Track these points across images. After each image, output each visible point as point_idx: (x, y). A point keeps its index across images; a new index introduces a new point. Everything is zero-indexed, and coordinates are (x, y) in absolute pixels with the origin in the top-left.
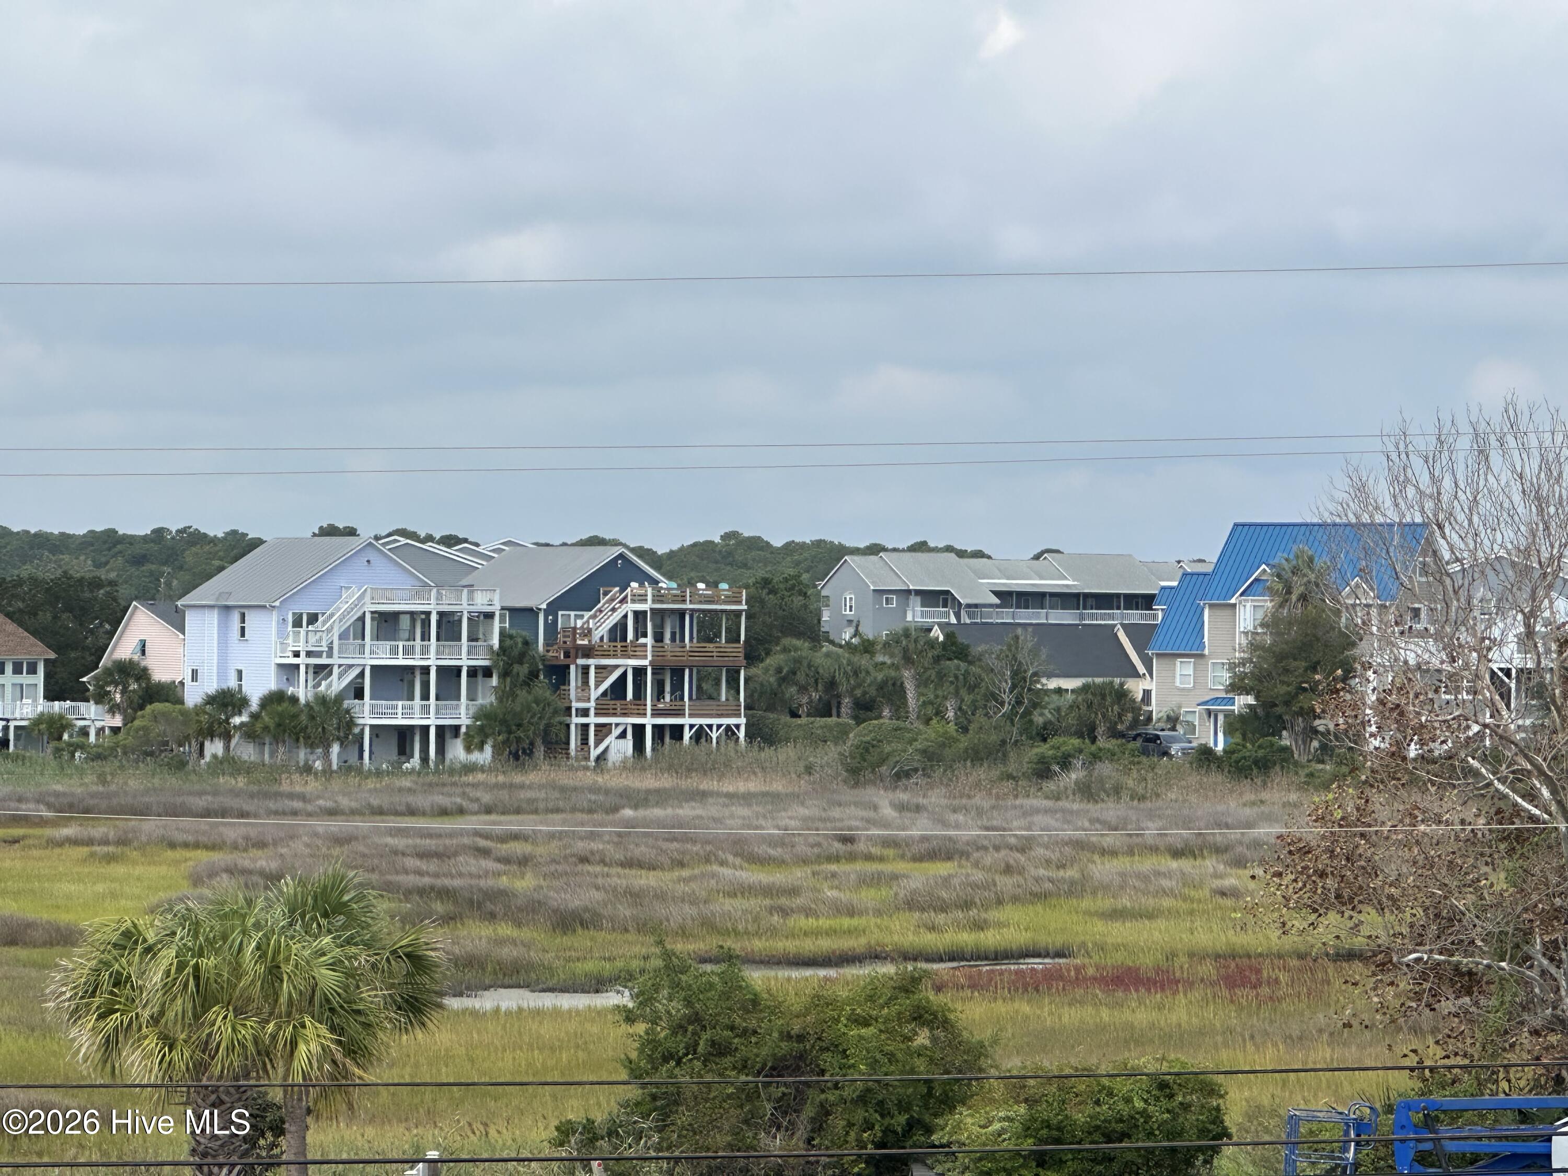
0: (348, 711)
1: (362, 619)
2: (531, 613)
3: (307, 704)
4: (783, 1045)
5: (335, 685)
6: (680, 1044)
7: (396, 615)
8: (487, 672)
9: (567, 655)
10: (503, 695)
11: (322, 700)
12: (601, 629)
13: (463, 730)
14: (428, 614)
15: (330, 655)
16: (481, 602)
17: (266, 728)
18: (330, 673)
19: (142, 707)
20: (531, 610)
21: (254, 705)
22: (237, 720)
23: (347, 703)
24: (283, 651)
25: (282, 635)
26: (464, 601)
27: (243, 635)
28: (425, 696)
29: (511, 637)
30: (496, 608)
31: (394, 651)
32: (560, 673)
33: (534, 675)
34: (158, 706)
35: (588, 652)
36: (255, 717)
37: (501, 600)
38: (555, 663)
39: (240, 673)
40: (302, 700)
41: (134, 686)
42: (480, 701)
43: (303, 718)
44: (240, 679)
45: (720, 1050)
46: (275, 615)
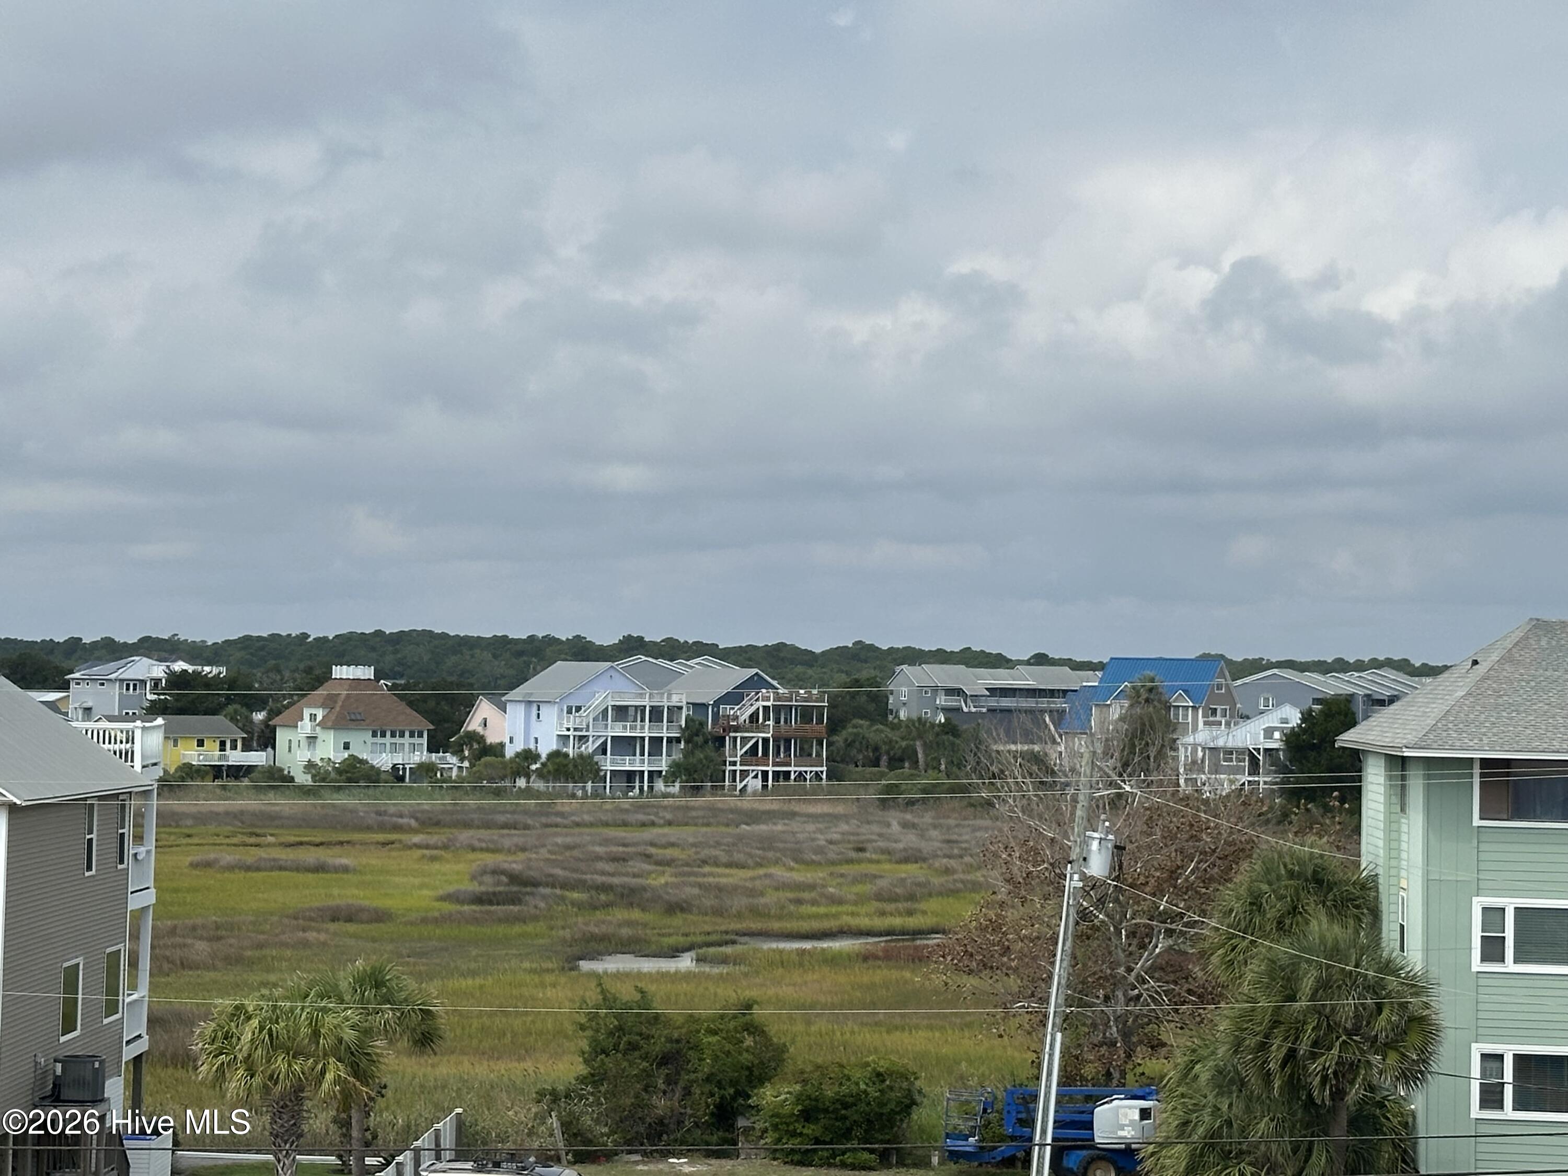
0: (597, 763)
1: (607, 709)
2: (705, 706)
3: (573, 758)
4: (668, 1045)
5: (590, 747)
6: (609, 1043)
7: (627, 707)
8: (678, 740)
9: (724, 730)
10: (687, 754)
11: (581, 756)
12: (745, 716)
13: (664, 773)
14: (645, 707)
15: (587, 730)
16: (675, 700)
17: (549, 772)
18: (588, 741)
19: (480, 759)
20: (704, 704)
21: (544, 756)
22: (534, 767)
23: (596, 758)
24: (561, 727)
25: (560, 717)
26: (665, 700)
27: (538, 717)
28: (642, 754)
29: (693, 720)
30: (684, 704)
31: (625, 727)
32: (720, 741)
33: (706, 742)
34: (488, 759)
35: (737, 729)
36: (543, 765)
37: (687, 698)
38: (717, 734)
39: (536, 739)
40: (571, 755)
41: (476, 746)
42: (674, 757)
43: (571, 767)
44: (537, 742)
45: (633, 1047)
46: (556, 706)
